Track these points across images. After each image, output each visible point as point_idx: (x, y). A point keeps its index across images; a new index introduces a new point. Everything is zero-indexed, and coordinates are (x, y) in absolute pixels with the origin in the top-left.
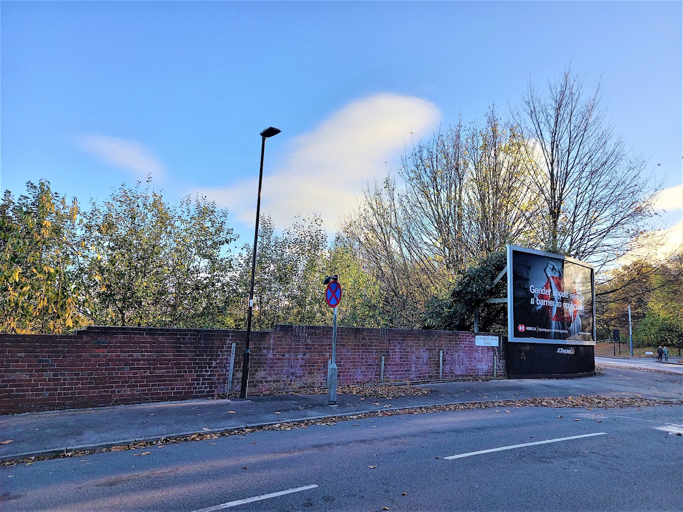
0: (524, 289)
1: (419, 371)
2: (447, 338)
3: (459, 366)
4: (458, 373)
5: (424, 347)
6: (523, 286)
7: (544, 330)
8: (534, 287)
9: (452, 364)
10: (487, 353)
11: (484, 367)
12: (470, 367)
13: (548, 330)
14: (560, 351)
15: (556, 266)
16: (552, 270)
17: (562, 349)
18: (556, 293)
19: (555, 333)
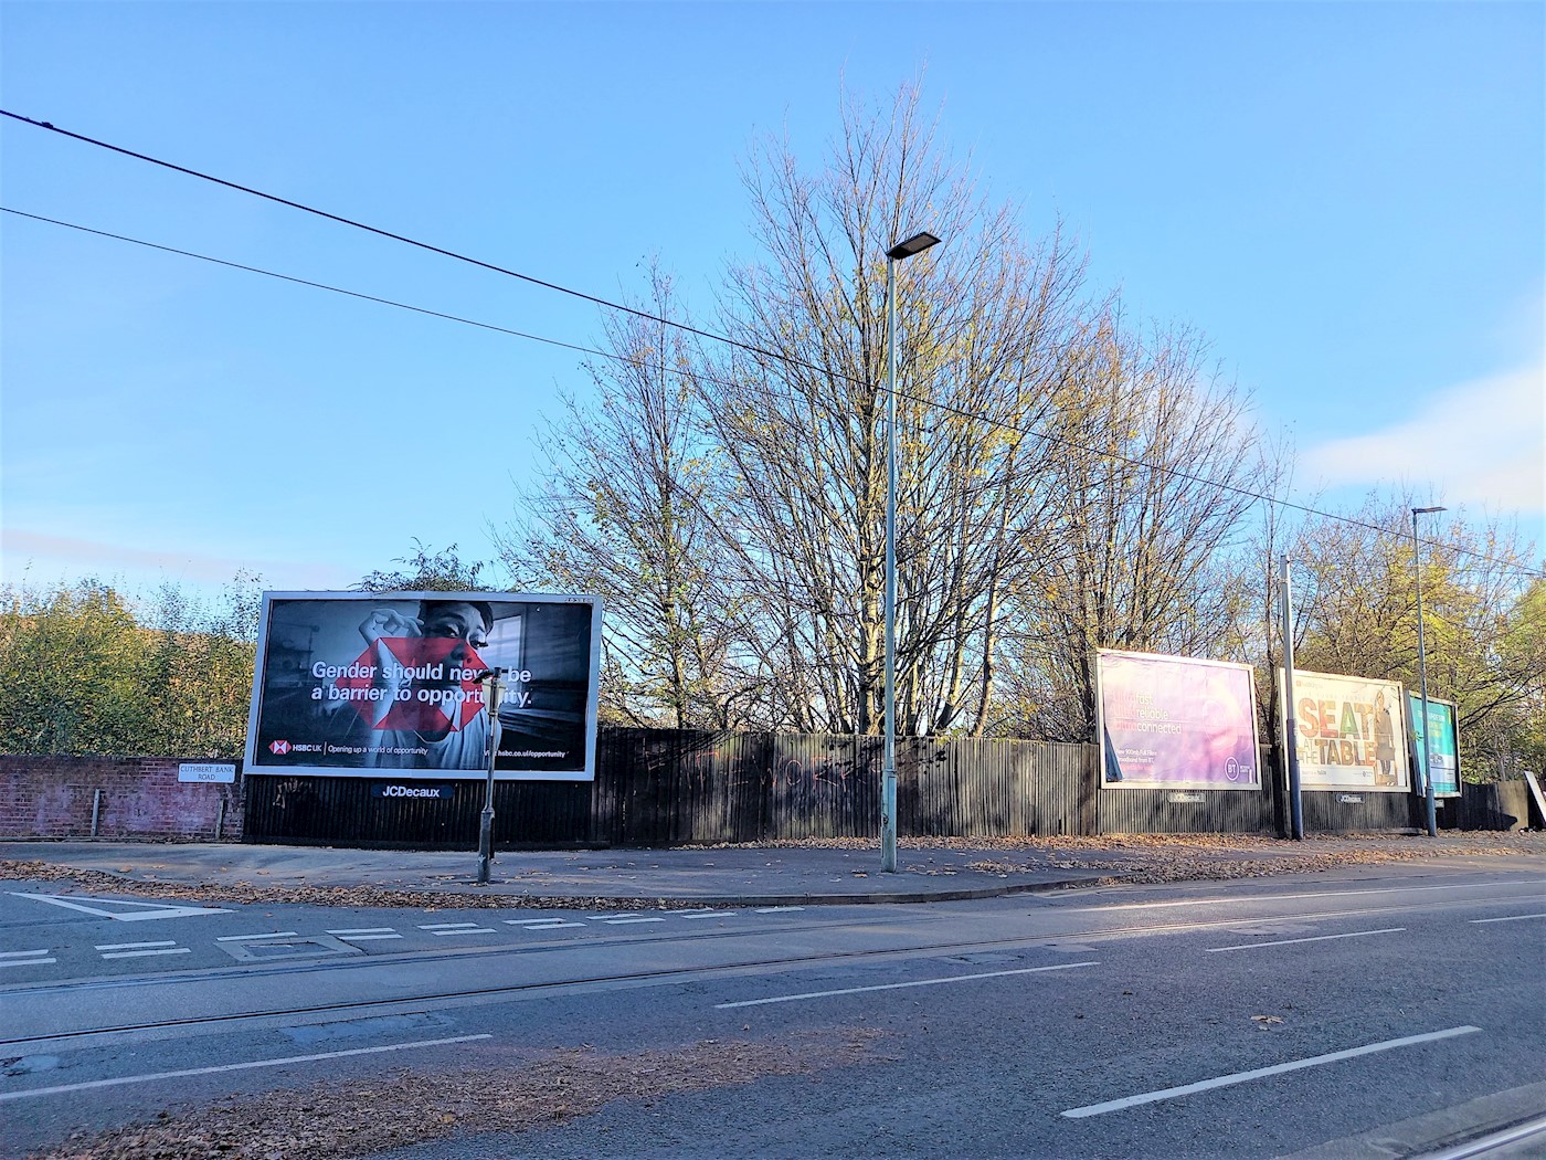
1: (50, 821)
3: (137, 817)
5: (65, 782)
6: (294, 666)
7: (344, 749)
8: (324, 665)
9: (123, 812)
10: (206, 796)
11: (196, 820)
12: (162, 819)
13: (357, 750)
14: (394, 791)
15: (398, 617)
16: (386, 625)
17: (400, 788)
18: (394, 672)
19: (379, 754)
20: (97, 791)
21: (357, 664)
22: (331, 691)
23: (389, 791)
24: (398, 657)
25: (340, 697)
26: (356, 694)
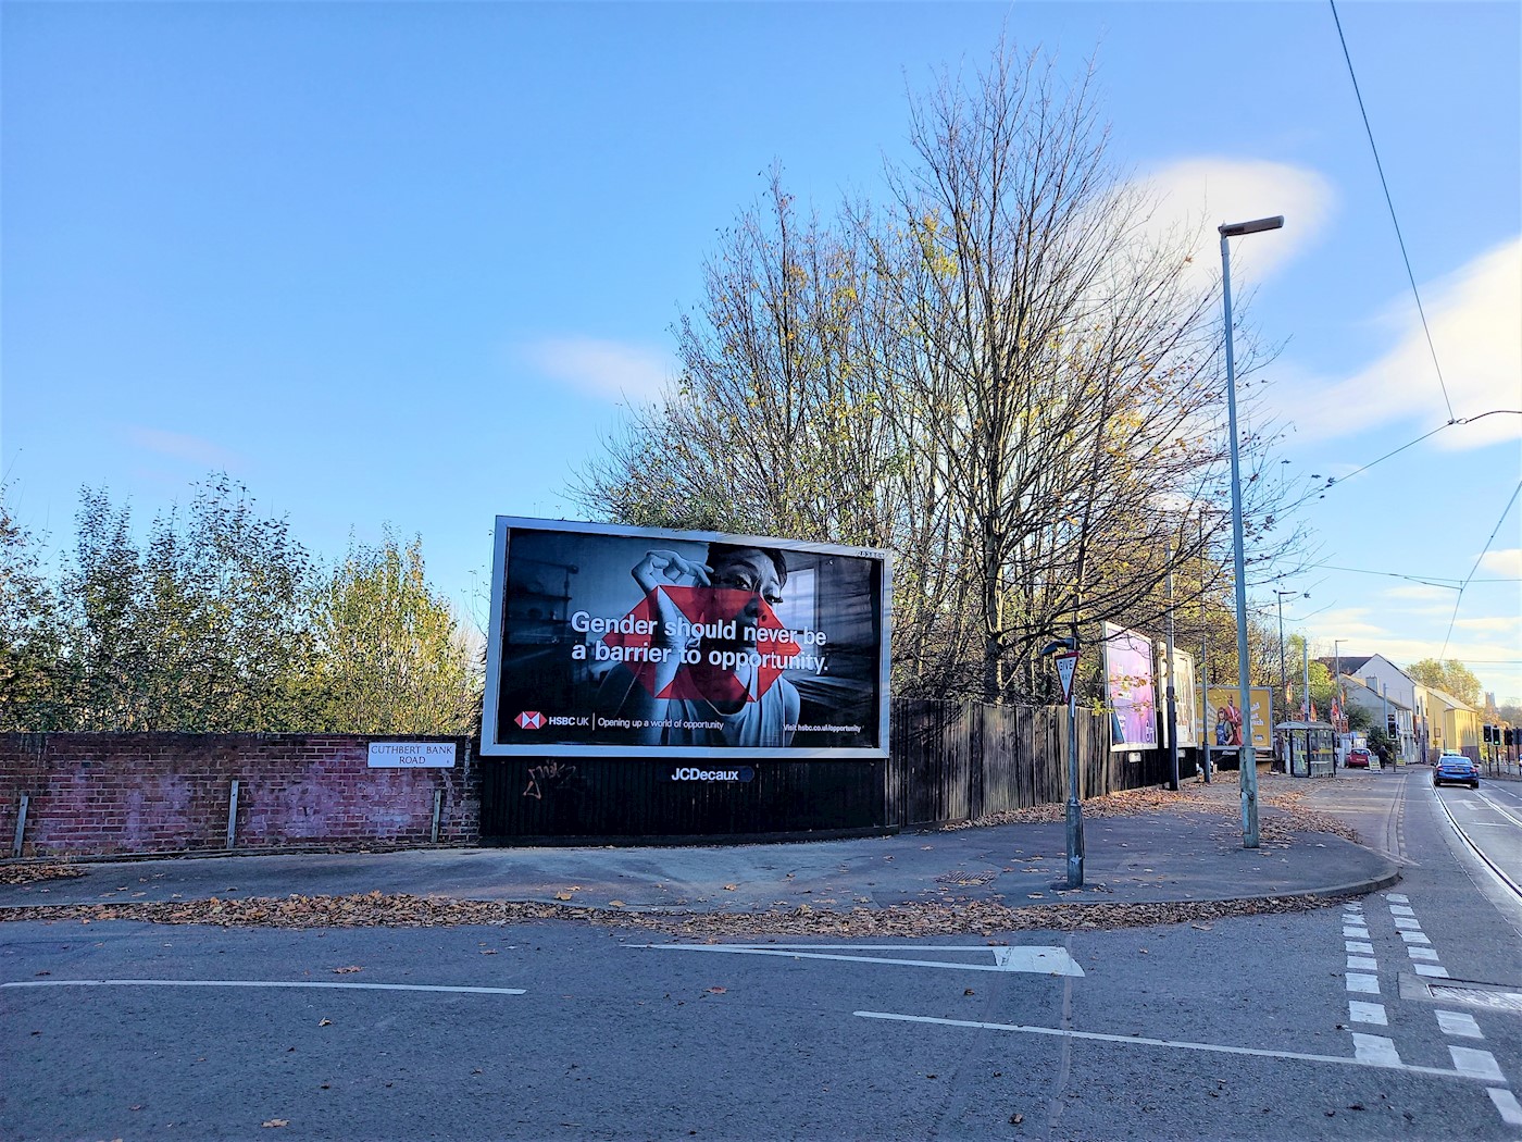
0: (550, 622)
1: (151, 829)
2: (262, 751)
3: (302, 818)
4: (300, 833)
5: (175, 771)
6: (545, 616)
7: (620, 723)
8: (587, 616)
9: (278, 812)
10: (412, 785)
11: (398, 819)
12: (343, 818)
13: (637, 724)
14: (685, 774)
15: (681, 561)
16: (666, 571)
17: (693, 770)
18: (679, 628)
19: (665, 729)
20: (235, 784)
21: (632, 616)
22: (598, 649)
23: (679, 774)
24: (684, 610)
25: (610, 658)
26: (632, 654)
